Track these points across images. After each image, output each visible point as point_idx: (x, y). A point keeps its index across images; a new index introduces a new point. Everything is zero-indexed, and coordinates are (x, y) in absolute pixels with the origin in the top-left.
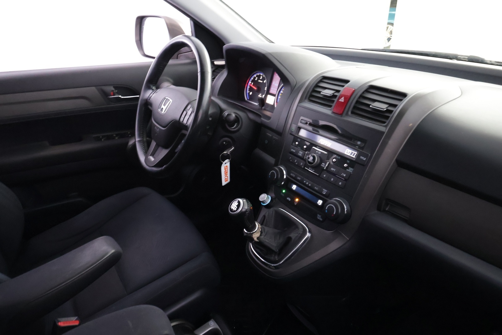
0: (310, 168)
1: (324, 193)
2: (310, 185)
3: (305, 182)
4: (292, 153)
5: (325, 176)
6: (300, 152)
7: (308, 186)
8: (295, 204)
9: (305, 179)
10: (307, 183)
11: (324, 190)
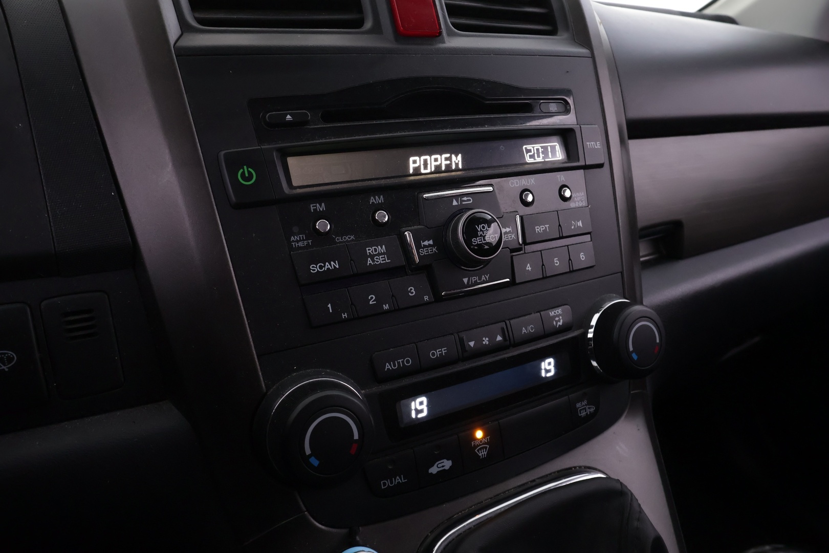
0: (465, 280)
1: (561, 323)
2: (499, 338)
3: (472, 344)
4: (328, 281)
5: (529, 268)
6: (370, 250)
7: (496, 349)
8: (483, 454)
9: (464, 335)
10: (486, 341)
11: (552, 313)
